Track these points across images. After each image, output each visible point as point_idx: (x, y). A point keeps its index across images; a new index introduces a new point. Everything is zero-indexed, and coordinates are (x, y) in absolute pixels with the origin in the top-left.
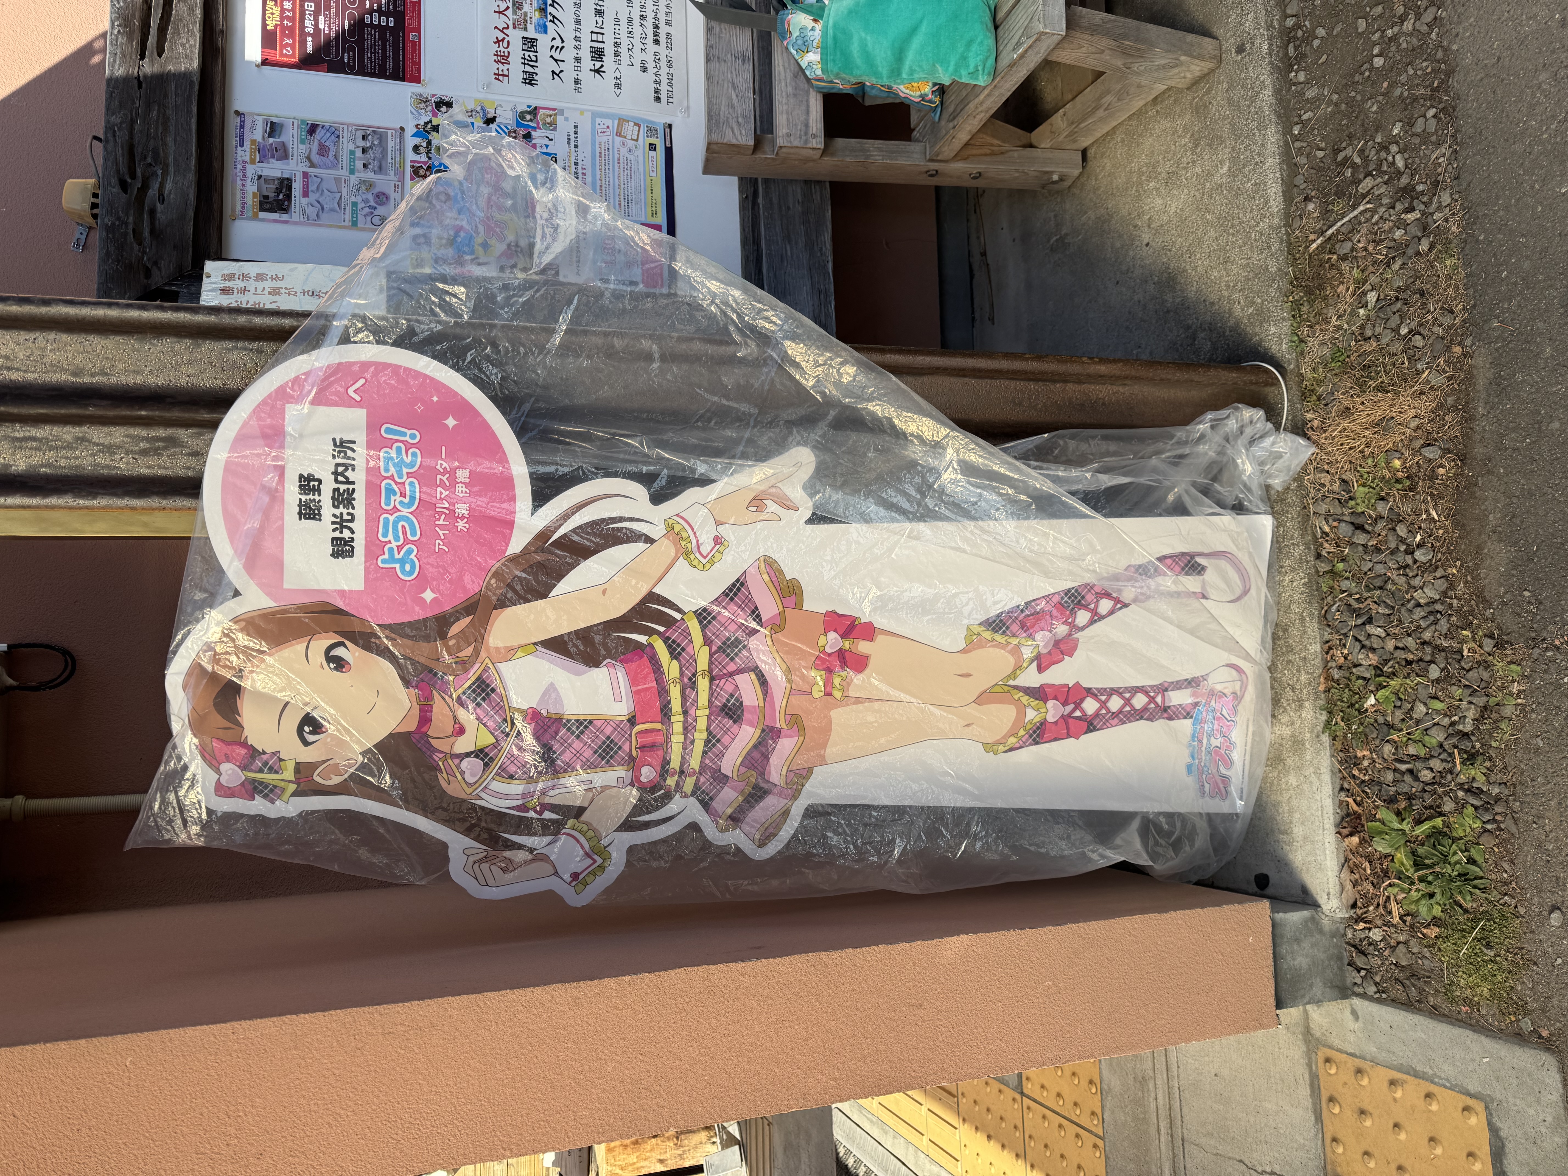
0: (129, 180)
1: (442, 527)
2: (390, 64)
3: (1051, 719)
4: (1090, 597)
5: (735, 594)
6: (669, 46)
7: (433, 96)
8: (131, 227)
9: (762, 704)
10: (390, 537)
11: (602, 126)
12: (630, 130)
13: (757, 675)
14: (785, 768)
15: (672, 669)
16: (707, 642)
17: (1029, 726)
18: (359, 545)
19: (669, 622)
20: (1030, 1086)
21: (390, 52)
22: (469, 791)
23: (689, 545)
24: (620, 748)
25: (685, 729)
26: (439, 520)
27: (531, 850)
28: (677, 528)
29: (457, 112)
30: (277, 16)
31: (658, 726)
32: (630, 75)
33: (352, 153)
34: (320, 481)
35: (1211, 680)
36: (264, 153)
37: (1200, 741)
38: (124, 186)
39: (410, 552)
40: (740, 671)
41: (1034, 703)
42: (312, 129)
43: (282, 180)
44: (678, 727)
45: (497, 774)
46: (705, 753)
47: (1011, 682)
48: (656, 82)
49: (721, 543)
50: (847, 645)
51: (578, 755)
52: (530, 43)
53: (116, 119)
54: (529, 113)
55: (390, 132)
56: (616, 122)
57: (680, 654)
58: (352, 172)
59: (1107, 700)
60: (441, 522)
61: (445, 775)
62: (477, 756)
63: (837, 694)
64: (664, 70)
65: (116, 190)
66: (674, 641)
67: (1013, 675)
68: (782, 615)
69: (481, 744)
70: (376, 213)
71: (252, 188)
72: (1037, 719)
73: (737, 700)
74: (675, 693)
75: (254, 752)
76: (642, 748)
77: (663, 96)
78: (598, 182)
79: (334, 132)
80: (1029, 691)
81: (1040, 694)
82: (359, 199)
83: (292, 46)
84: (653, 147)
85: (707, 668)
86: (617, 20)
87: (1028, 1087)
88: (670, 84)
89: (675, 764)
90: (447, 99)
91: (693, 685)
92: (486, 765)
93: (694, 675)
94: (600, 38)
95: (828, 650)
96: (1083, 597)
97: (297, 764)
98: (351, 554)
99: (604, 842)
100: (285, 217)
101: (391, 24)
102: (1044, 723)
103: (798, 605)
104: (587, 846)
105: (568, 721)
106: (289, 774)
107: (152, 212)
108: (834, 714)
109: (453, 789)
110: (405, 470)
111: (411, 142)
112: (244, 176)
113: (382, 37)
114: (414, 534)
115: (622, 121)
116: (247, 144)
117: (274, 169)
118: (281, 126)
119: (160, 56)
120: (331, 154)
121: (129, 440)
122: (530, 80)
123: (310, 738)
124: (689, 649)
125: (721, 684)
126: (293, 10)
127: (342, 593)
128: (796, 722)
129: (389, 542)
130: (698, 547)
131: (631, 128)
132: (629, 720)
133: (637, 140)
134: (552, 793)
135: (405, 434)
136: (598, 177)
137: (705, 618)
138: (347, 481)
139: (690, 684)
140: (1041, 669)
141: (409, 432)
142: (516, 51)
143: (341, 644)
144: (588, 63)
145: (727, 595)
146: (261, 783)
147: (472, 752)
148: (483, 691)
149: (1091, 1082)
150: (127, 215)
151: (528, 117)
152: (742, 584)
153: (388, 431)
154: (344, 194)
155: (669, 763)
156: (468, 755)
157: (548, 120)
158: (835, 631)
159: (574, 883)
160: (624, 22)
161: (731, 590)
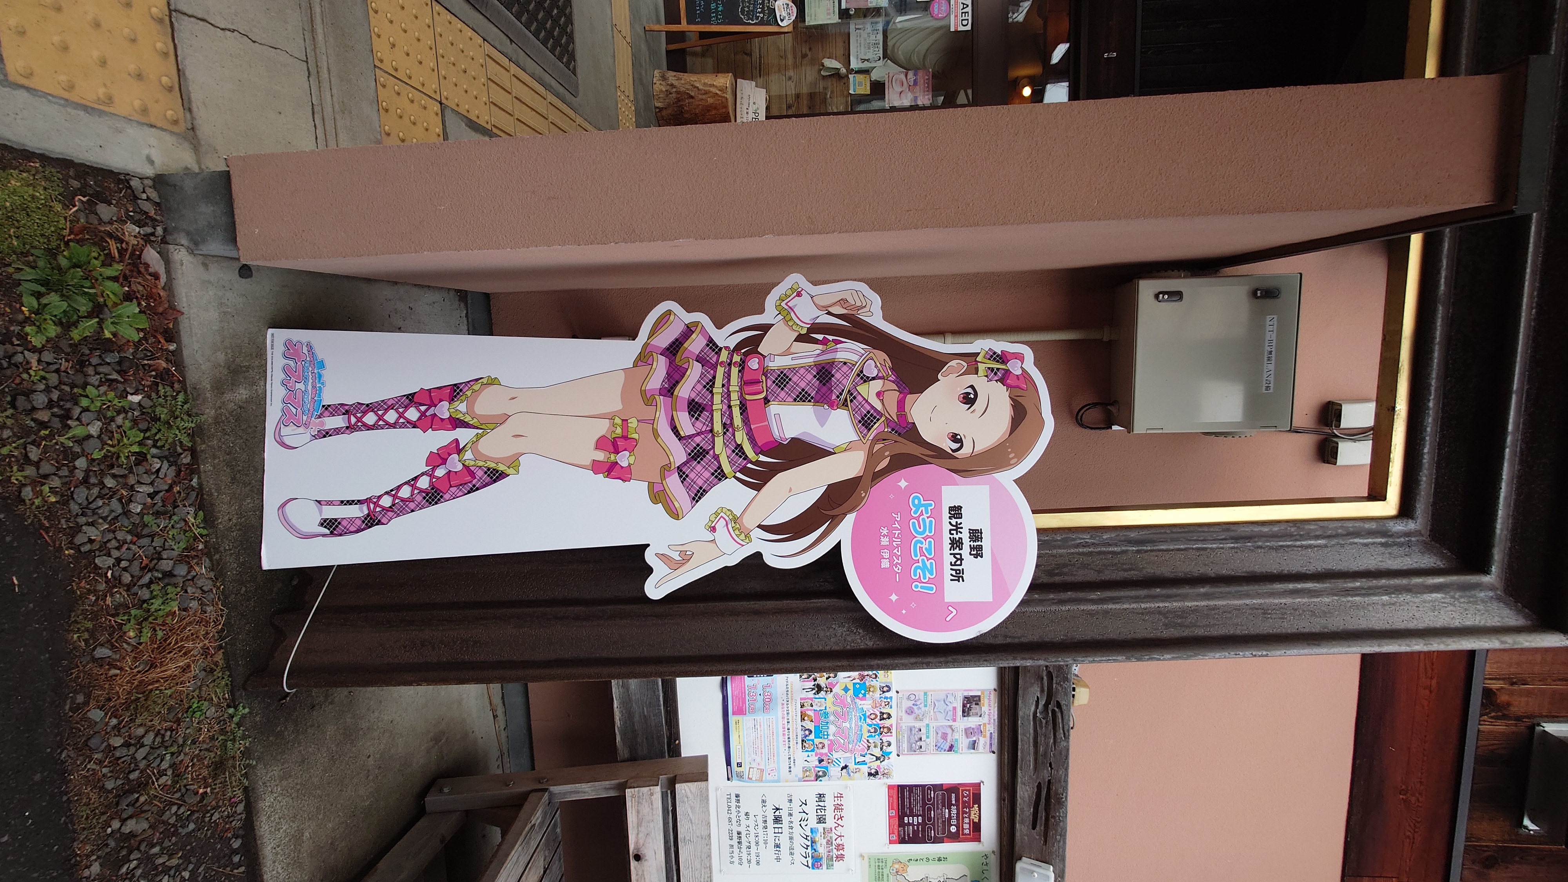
0: (1056, 709)
1: (897, 529)
2: (906, 794)
3: (445, 404)
4: (419, 498)
5: (698, 491)
6: (730, 831)
7: (880, 779)
8: (1054, 682)
9: (674, 413)
10: (927, 521)
11: (773, 774)
12: (755, 775)
13: (679, 434)
14: (654, 366)
15: (741, 437)
16: (716, 457)
17: (463, 398)
18: (946, 514)
19: (744, 471)
20: (435, 108)
21: (907, 801)
22: (871, 354)
23: (734, 525)
24: (774, 382)
25: (729, 395)
26: (899, 534)
27: (829, 313)
28: (743, 536)
29: (865, 769)
30: (972, 813)
31: (748, 397)
32: (755, 809)
33: (928, 737)
34: (971, 554)
35: (308, 437)
36: (979, 731)
37: (314, 387)
38: (1059, 705)
39: (915, 513)
40: (691, 437)
41: (460, 416)
42: (951, 748)
43: (968, 715)
44: (734, 396)
45: (854, 365)
46: (714, 377)
47: (481, 431)
48: (739, 807)
49: (710, 527)
50: (613, 457)
51: (802, 378)
52: (821, 820)
53: (1064, 744)
54: (820, 777)
55: (906, 752)
56: (764, 779)
57: (736, 448)
58: (928, 725)
59: (398, 419)
60: (897, 532)
61: (887, 365)
62: (868, 377)
63: (618, 421)
64: (733, 816)
65: (1063, 703)
66: (740, 457)
67: (479, 437)
68: (663, 477)
69: (865, 386)
70: (913, 702)
71: (985, 709)
72: (456, 403)
73: (693, 416)
74: (738, 420)
75: (1002, 381)
76: (758, 382)
77: (734, 798)
78: (775, 737)
79: (938, 747)
80: (466, 425)
81: (456, 423)
82: (923, 709)
83: (963, 796)
84: (739, 765)
85: (716, 438)
86: (766, 842)
87: (437, 108)
88: (729, 807)
89: (735, 371)
90: (872, 777)
91: (724, 425)
92: (862, 372)
93: (725, 433)
94: (776, 830)
95: (627, 453)
96: (424, 498)
97: (977, 374)
98: (951, 509)
99: (780, 317)
100: (966, 694)
101: (906, 818)
102: (451, 400)
103: (651, 486)
104: (792, 314)
105: (810, 401)
106: (981, 367)
107: (1042, 691)
108: (620, 407)
109: (881, 356)
110: (920, 564)
111: (893, 749)
112: (989, 715)
113: (911, 810)
114: (914, 523)
115: (760, 780)
116: (988, 735)
117: (972, 722)
118: (969, 748)
119: (1040, 783)
120: (940, 735)
121: (1074, 573)
122: (821, 796)
123: (970, 390)
124: (730, 452)
125: (705, 427)
126: (963, 818)
127: (955, 484)
128: (648, 399)
129: (928, 517)
130: (727, 525)
131: (754, 776)
132: (769, 401)
133: (750, 768)
134: (818, 352)
135: (921, 587)
136: (775, 741)
137: (719, 474)
138: (954, 555)
139: (727, 427)
140: (457, 441)
141: (919, 589)
142: (830, 814)
143: (953, 451)
144: (784, 814)
145: (704, 491)
146: (998, 361)
147: (871, 380)
148: (866, 421)
149: (387, 111)
150: (1056, 688)
151: (821, 773)
152: (694, 499)
153: (932, 589)
154: (932, 711)
155: (739, 371)
156: (874, 379)
157: (808, 773)
158: (622, 467)
159: (800, 290)
160: (761, 842)
161: (702, 494)
